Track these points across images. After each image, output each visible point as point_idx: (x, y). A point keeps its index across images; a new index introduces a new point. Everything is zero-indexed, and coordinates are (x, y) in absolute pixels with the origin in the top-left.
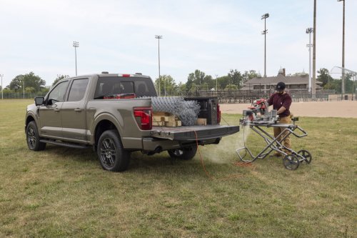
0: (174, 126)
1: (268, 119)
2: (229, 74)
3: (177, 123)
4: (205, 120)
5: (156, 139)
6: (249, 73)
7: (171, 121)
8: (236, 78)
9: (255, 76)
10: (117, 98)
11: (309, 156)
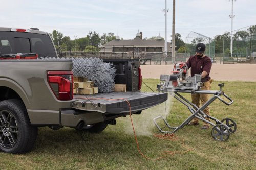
0: (91, 93)
1: (191, 84)
2: (88, 36)
3: (93, 89)
4: (125, 86)
5: (78, 112)
6: (107, 35)
7: (86, 88)
8: (94, 40)
9: (114, 38)
10: (16, 58)
11: (234, 124)
